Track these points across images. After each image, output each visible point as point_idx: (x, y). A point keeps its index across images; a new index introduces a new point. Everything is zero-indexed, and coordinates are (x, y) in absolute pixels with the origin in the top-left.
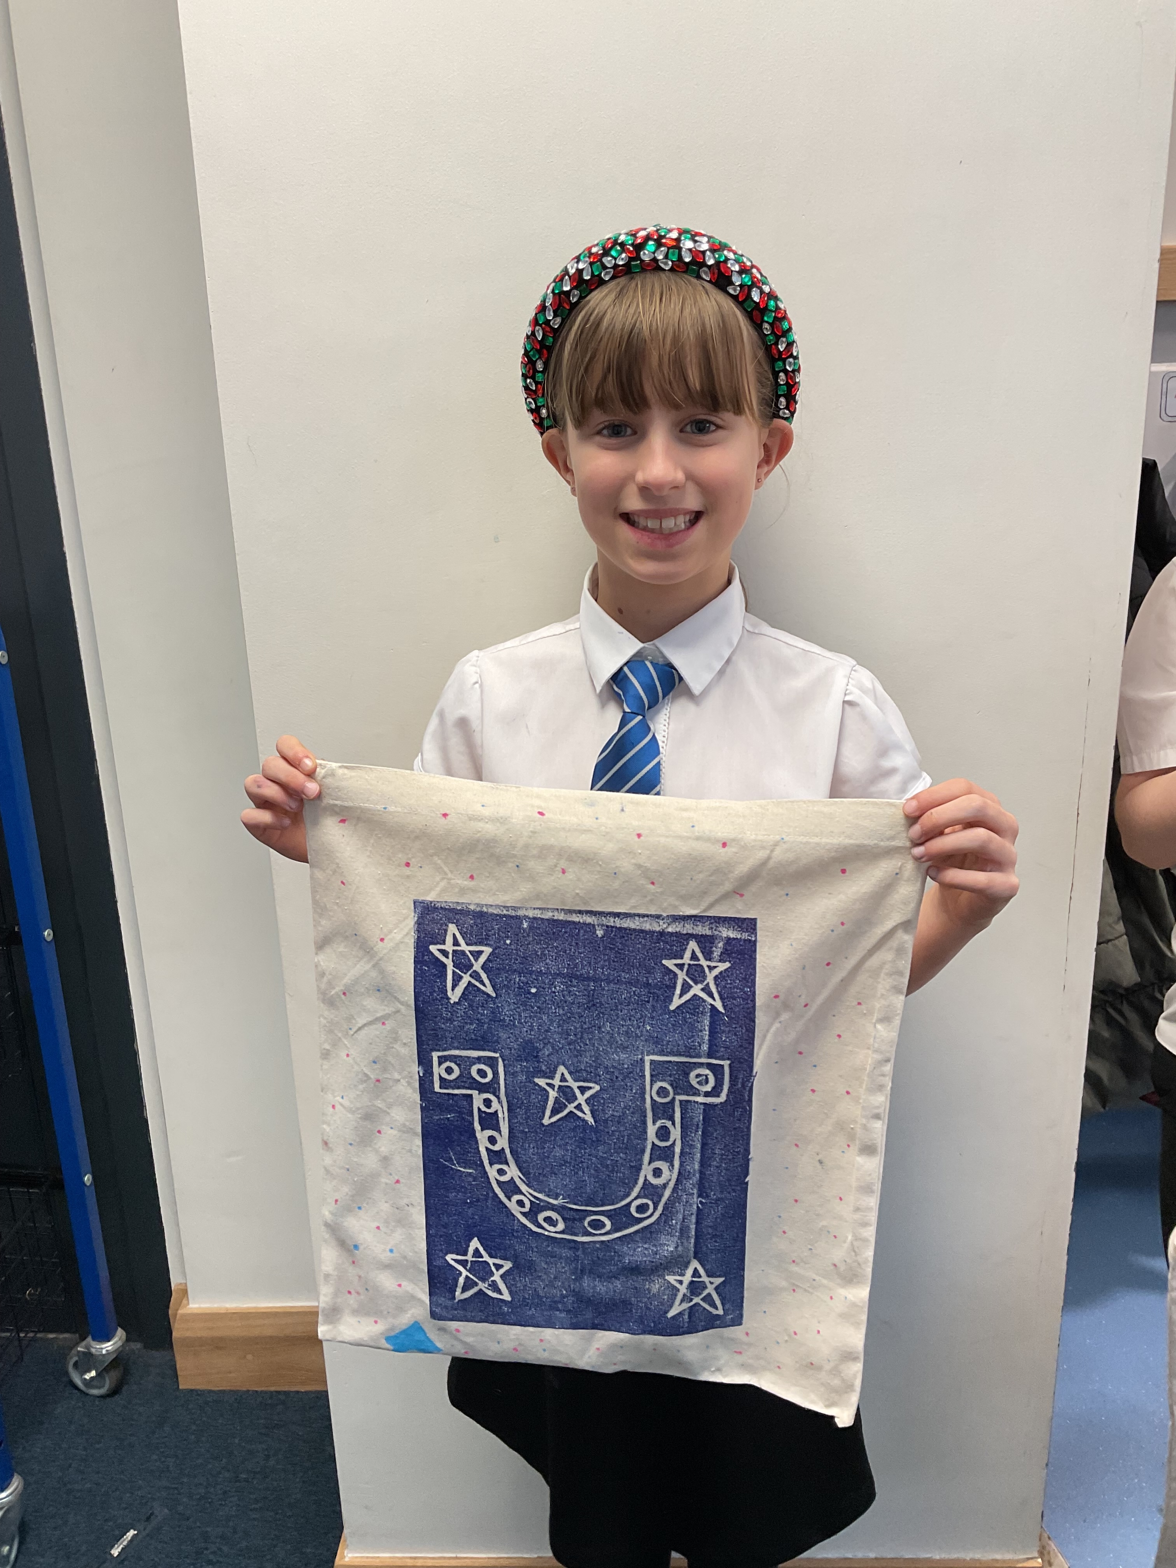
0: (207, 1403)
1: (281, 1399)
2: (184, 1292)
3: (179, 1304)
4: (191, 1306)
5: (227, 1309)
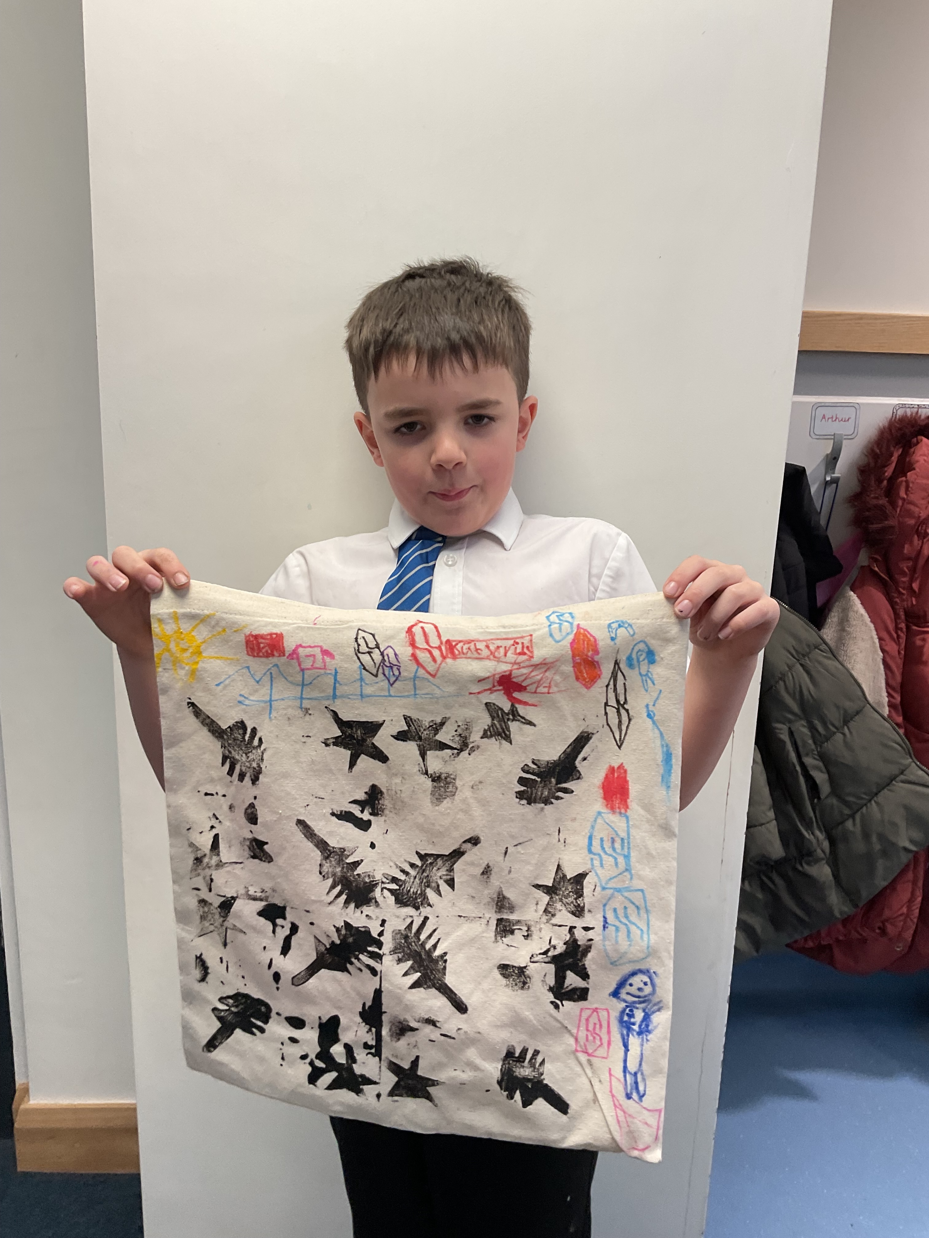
0: (39, 1183)
1: (102, 1180)
2: (26, 1090)
3: (21, 1101)
4: (31, 1102)
5: (62, 1105)
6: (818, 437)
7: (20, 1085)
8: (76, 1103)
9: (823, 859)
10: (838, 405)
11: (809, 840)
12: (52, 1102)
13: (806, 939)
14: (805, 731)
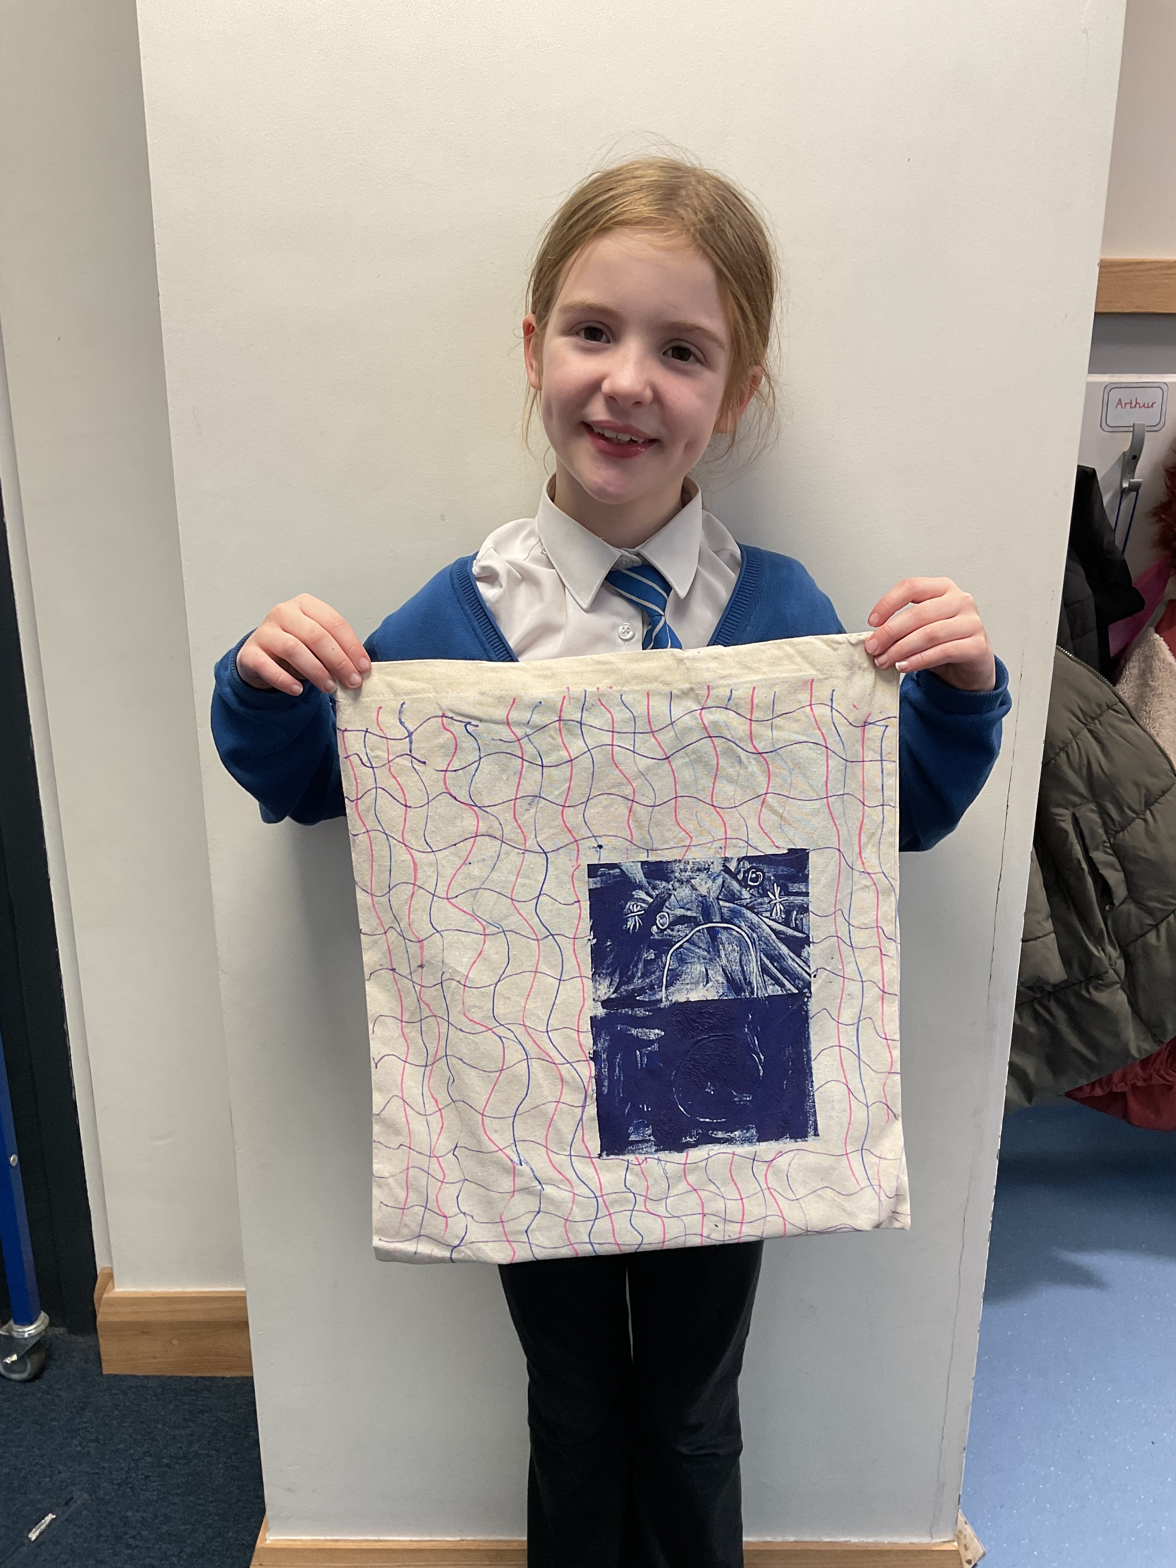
0: (130, 1388)
1: (208, 1385)
2: (111, 1276)
3: (104, 1289)
4: (117, 1290)
5: (153, 1293)
6: (1110, 429)
7: (103, 1269)
8: (171, 1291)
9: (1117, 983)
10: (1140, 385)
11: (1099, 959)
12: (142, 1290)
13: (1093, 1085)
14: (1095, 817)
